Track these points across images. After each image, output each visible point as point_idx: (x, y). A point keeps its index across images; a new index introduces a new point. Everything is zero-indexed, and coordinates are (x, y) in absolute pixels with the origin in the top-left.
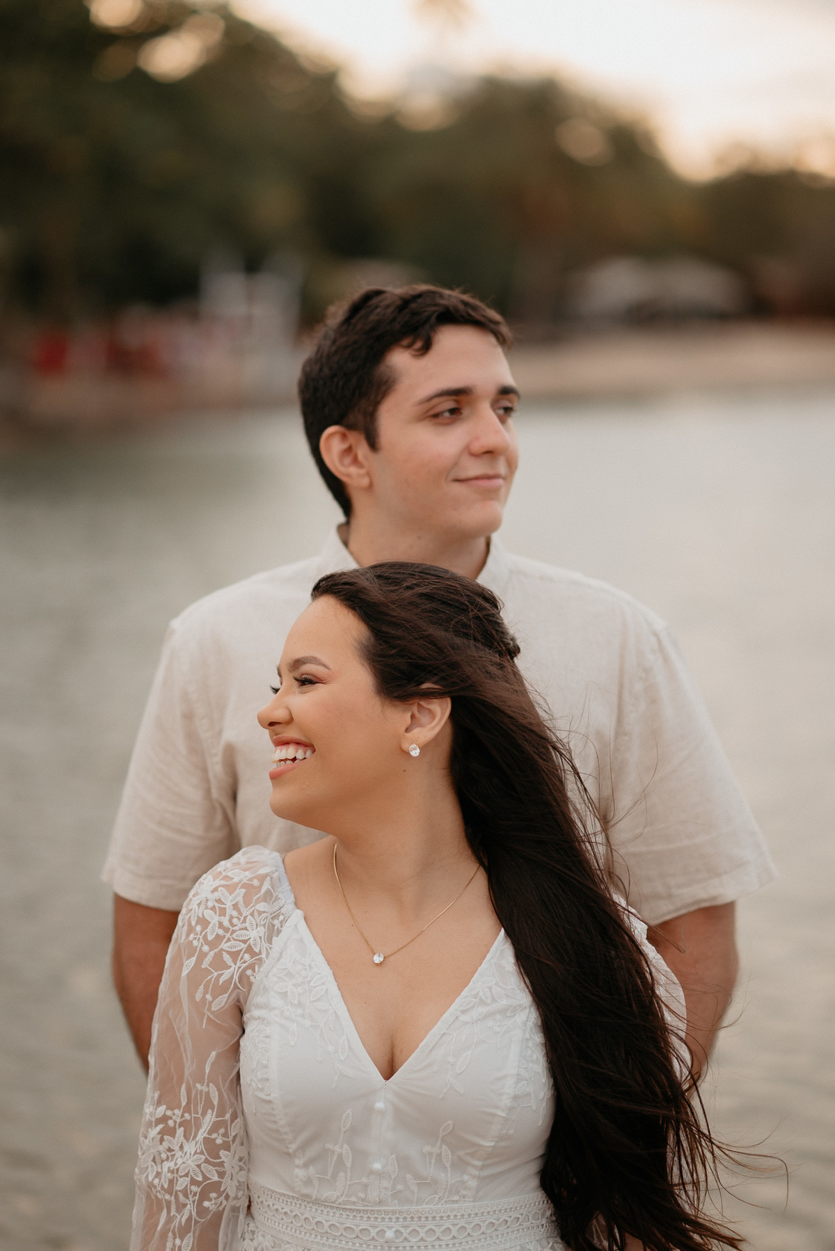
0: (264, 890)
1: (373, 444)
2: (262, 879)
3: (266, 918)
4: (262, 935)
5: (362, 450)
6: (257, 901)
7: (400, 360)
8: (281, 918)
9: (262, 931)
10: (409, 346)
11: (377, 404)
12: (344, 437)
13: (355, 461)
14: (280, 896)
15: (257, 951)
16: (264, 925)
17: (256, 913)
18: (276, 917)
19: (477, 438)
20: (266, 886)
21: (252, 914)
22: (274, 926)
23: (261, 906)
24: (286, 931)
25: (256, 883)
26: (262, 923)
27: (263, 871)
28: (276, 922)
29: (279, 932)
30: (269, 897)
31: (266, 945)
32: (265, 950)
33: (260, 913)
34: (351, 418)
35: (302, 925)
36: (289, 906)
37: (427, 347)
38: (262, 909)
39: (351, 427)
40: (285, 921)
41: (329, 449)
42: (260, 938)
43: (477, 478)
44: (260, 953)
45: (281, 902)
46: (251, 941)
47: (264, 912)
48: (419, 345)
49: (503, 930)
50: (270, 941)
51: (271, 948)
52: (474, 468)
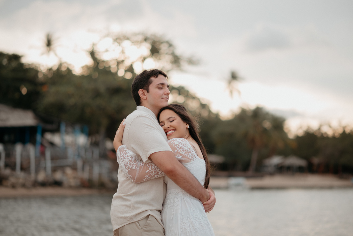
1: (148, 92)
5: (146, 93)
7: (153, 79)
10: (154, 77)
11: (149, 85)
12: (142, 91)
13: (144, 95)
19: (165, 92)
34: (144, 88)
37: (157, 77)
39: (144, 89)
41: (140, 93)
43: (165, 98)
48: (156, 76)
52: (165, 96)
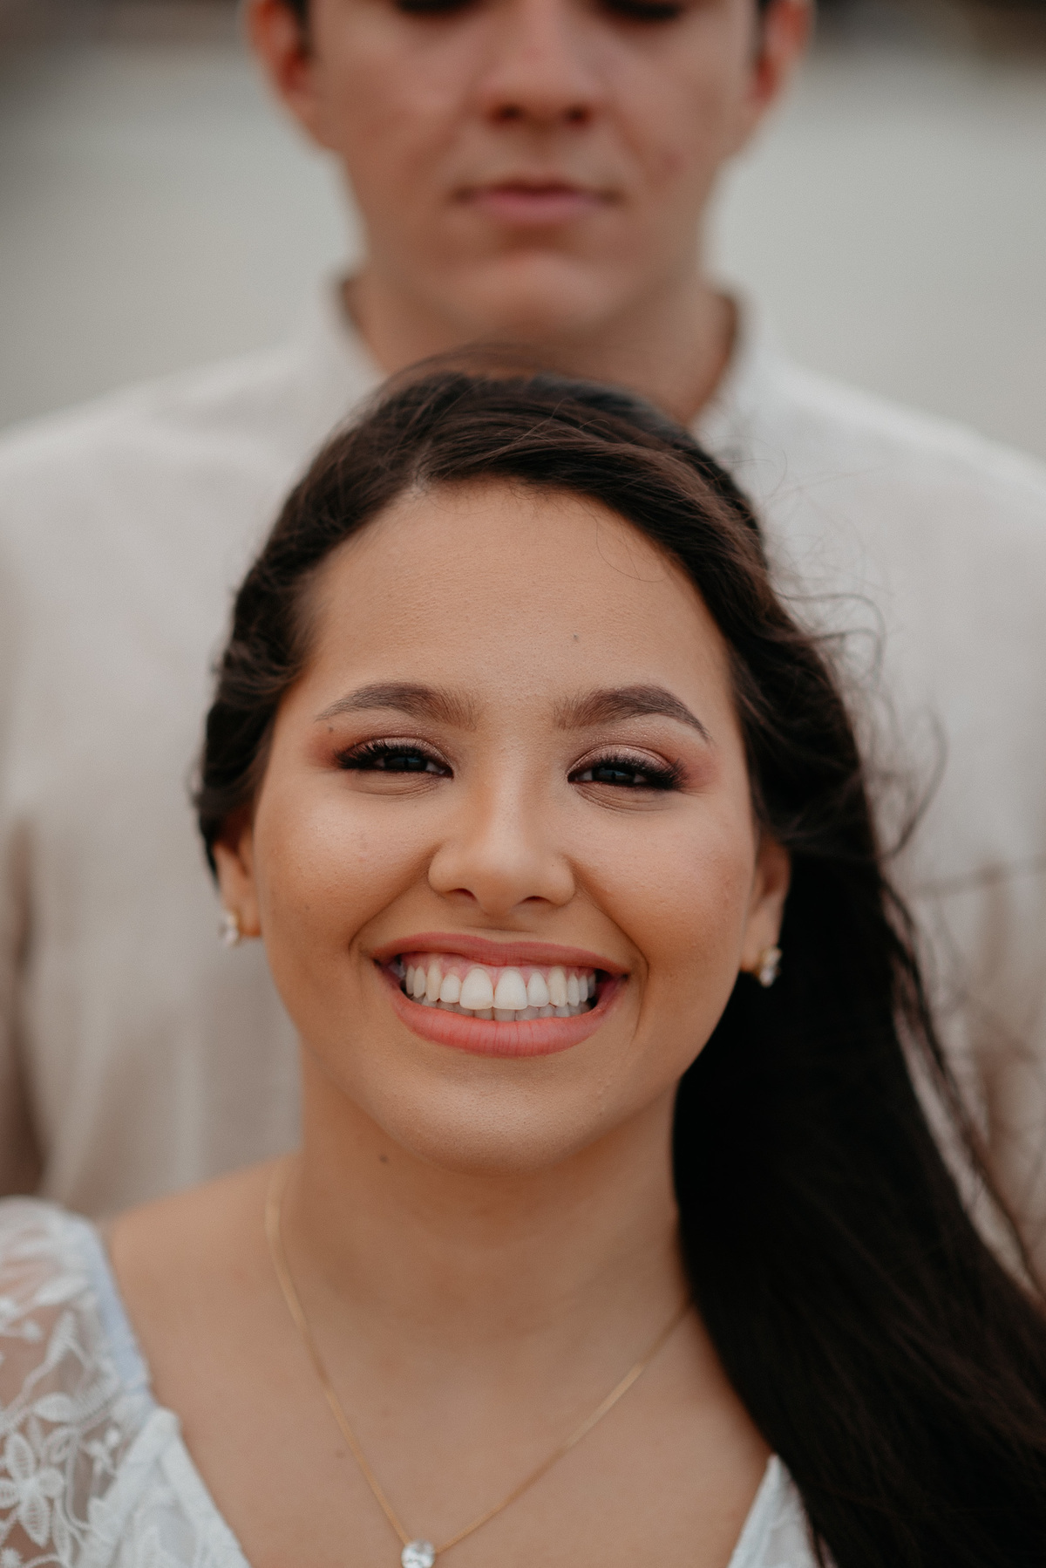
0: (55, 1353)
2: (49, 1317)
3: (67, 1442)
4: (55, 1492)
6: (39, 1391)
8: (113, 1437)
9: (58, 1483)
14: (107, 1365)
15: (40, 1538)
16: (62, 1466)
17: (34, 1427)
18: (96, 1432)
20: (62, 1342)
21: (23, 1429)
22: (89, 1460)
23: (52, 1407)
24: (127, 1483)
25: (31, 1331)
26: (57, 1458)
27: (50, 1294)
28: (97, 1449)
29: (107, 1480)
30: (71, 1375)
31: (66, 1526)
32: (68, 1543)
33: (48, 1427)
35: (177, 1461)
36: (132, 1401)
38: (52, 1415)
40: (126, 1445)
42: (51, 1501)
44: (51, 1547)
45: (110, 1386)
46: (22, 1513)
47: (60, 1424)
49: (775, 1471)
50: (80, 1510)
51: (83, 1533)
